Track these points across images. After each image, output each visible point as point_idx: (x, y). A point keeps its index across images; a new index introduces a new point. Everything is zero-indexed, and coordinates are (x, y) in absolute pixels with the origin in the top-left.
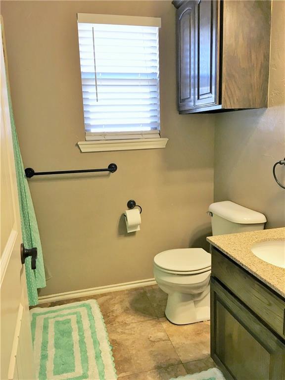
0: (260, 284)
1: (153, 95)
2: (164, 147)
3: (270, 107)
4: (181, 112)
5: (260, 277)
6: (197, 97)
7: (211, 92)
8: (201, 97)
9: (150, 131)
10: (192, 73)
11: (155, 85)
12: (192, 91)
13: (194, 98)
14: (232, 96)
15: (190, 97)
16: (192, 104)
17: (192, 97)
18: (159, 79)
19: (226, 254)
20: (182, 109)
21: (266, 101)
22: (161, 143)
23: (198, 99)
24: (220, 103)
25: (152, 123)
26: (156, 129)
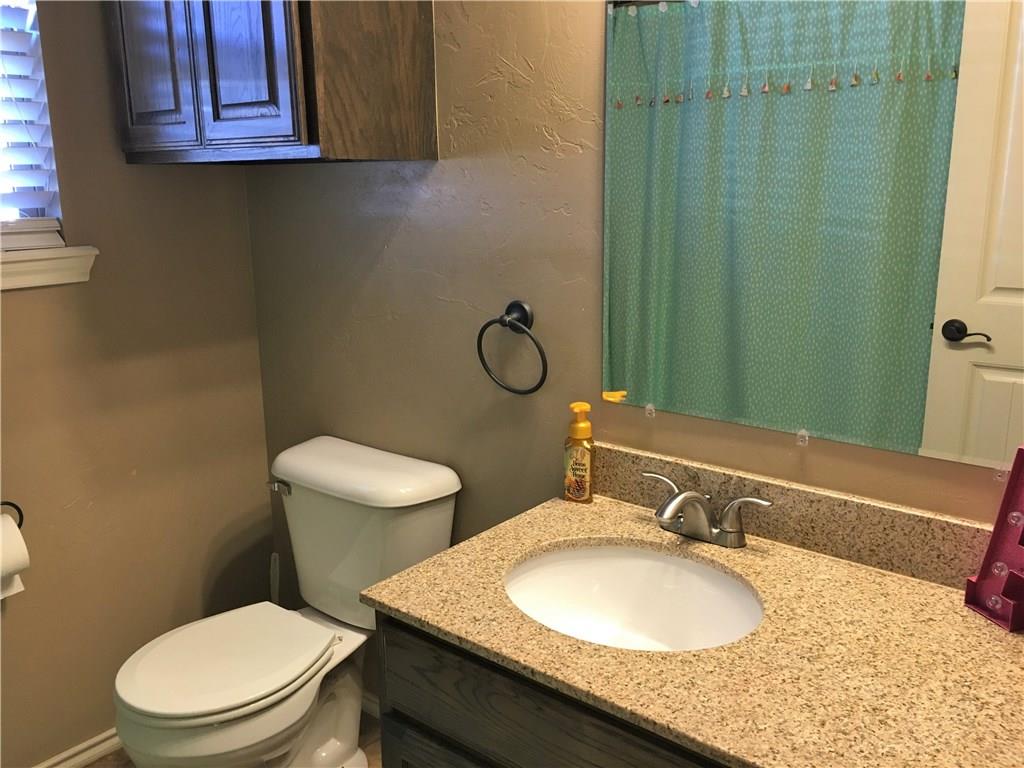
0: (603, 724)
1: (19, 92)
2: (87, 279)
3: (445, 158)
4: (133, 157)
5: (613, 706)
6: (208, 109)
7: (273, 100)
8: (224, 114)
9: (18, 222)
10: (180, 28)
11: (23, 54)
12: (186, 89)
13: (198, 111)
14: (347, 119)
15: (177, 109)
16: (188, 131)
17: (187, 109)
18: (36, 34)
19: (457, 643)
20: (138, 147)
21: (433, 140)
22: (70, 266)
23: (217, 117)
24: (313, 140)
25: (22, 193)
26: (40, 213)
